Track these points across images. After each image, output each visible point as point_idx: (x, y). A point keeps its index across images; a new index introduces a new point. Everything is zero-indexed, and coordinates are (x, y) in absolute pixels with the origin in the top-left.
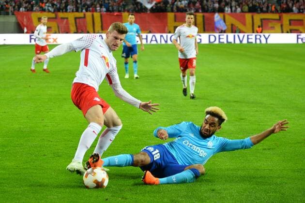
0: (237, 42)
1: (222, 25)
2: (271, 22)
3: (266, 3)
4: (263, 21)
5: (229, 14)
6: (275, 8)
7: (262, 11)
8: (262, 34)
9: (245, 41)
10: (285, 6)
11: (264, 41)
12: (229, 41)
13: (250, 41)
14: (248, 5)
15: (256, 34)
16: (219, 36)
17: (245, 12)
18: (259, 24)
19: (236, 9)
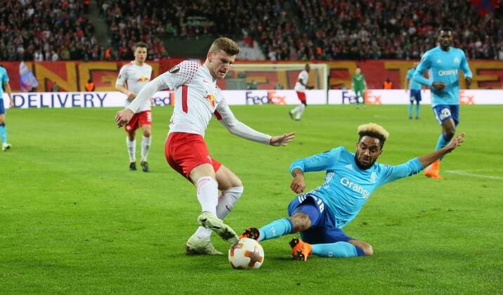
0: (57, 105)
1: (31, 81)
2: (104, 75)
3: (97, 46)
4: (93, 73)
5: (41, 64)
6: (110, 52)
7: (91, 59)
8: (94, 93)
9: (69, 104)
10: (125, 50)
11: (97, 103)
12: (45, 103)
13: (76, 103)
14: (69, 49)
15: (86, 93)
16: (29, 96)
17: (66, 60)
18: (88, 77)
19: (51, 55)
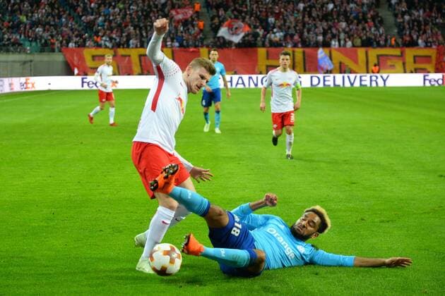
0: (347, 84)
1: (327, 64)
2: (389, 59)
3: (384, 35)
4: (380, 58)
5: (336, 50)
6: (395, 41)
7: (379, 45)
8: (378, 75)
9: (357, 84)
10: (408, 39)
11: (381, 83)
12: (337, 83)
13: (363, 83)
14: (361, 38)
15: (372, 74)
16: (324, 77)
17: (358, 47)
18: (376, 62)
19: (345, 42)
